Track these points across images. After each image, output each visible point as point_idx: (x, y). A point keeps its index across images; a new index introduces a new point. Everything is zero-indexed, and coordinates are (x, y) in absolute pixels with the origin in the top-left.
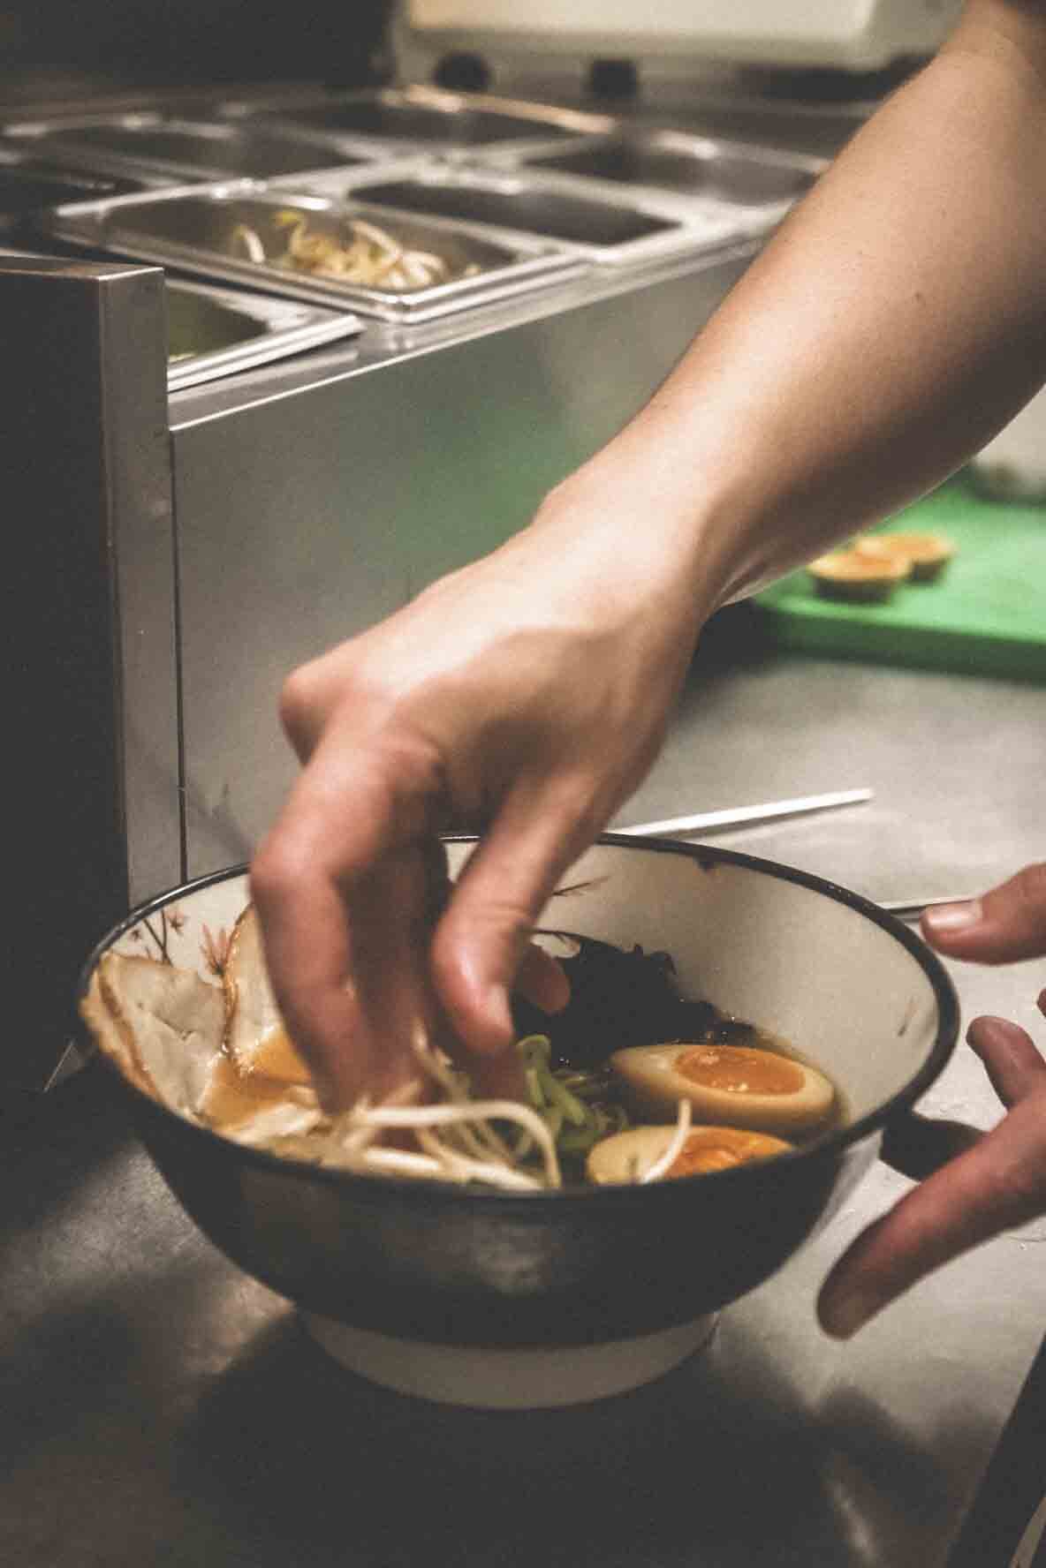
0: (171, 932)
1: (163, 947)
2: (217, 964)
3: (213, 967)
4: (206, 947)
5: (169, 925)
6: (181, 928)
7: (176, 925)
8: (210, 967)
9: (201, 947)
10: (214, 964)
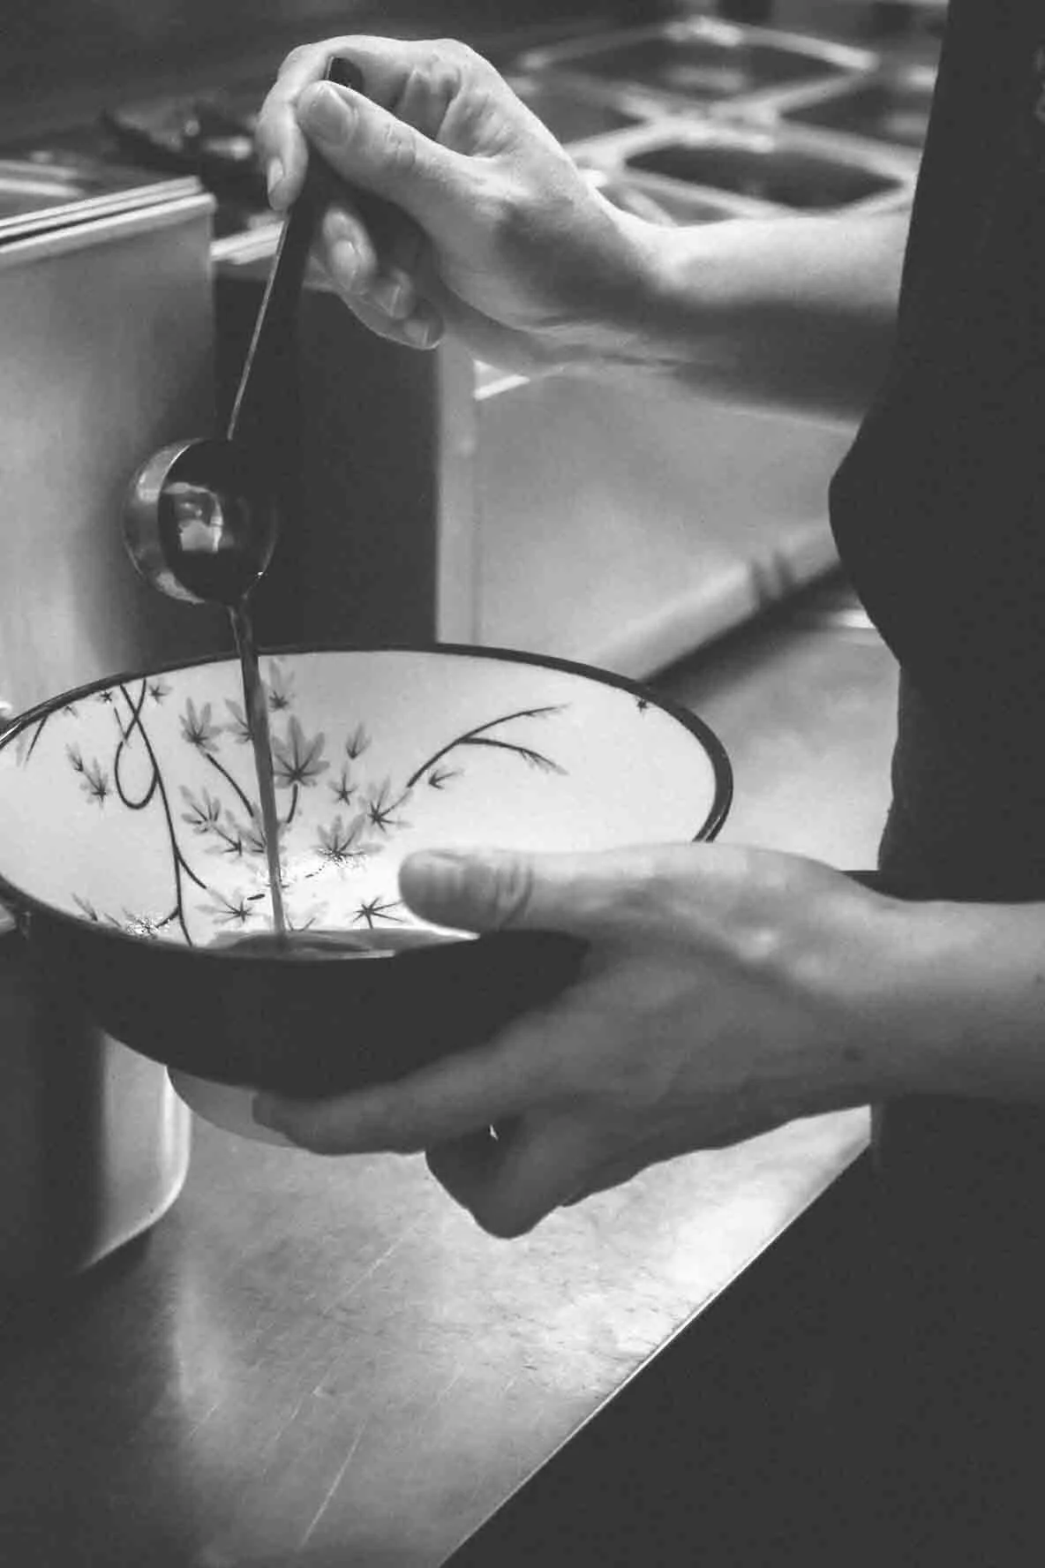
0: (149, 699)
1: (136, 712)
2: (195, 733)
3: (189, 734)
4: (186, 717)
5: (148, 692)
6: (161, 698)
7: (156, 694)
8: (186, 734)
9: (181, 717)
10: (192, 733)
